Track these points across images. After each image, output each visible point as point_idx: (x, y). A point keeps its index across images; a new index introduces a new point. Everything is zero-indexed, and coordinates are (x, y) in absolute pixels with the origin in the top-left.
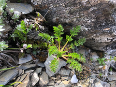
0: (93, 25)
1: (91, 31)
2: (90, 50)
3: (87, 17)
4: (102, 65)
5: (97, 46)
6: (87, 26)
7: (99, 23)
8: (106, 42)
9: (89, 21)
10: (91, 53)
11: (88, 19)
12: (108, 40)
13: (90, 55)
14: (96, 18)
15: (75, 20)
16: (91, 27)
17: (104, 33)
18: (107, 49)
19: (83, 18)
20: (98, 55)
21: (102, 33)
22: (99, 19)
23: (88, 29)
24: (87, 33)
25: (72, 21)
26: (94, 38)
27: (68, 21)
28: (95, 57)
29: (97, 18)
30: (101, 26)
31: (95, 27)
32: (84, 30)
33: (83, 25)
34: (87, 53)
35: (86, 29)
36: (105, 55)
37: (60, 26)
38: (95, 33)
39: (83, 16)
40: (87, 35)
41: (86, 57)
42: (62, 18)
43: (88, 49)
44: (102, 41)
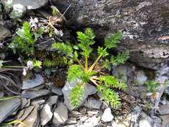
0: (142, 30)
1: (139, 40)
2: (134, 67)
3: (134, 18)
4: (152, 91)
5: (147, 63)
6: (133, 32)
7: (152, 28)
8: (160, 58)
9: (137, 25)
10: (136, 73)
11: (134, 22)
12: (164, 55)
13: (134, 74)
14: (148, 20)
15: (113, 21)
16: (138, 34)
17: (159, 44)
18: (160, 67)
19: (126, 18)
20: (147, 75)
21: (155, 43)
22: (153, 21)
23: (134, 37)
24: (131, 43)
25: (109, 23)
26: (142, 50)
27: (102, 22)
28: (142, 79)
29: (150, 20)
30: (154, 32)
31: (145, 35)
32: (127, 38)
33: (125, 30)
34: (130, 72)
35: (131, 37)
36: (157, 75)
37: (89, 30)
38: (144, 43)
39: (127, 15)
40: (131, 45)
41: (128, 77)
42: (92, 16)
43: (131, 65)
44: (155, 56)
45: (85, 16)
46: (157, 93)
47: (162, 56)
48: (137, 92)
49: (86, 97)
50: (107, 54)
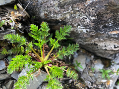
0: (93, 25)
1: (91, 34)
2: (93, 57)
3: (84, 13)
4: (106, 78)
6: (85, 26)
8: (112, 50)
9: (88, 20)
10: (93, 61)
11: (85, 17)
12: (115, 48)
13: (92, 62)
14: (98, 15)
15: (68, 16)
16: (90, 28)
17: (109, 37)
19: (78, 14)
20: (103, 63)
21: (106, 37)
22: (102, 16)
23: (87, 31)
24: (85, 36)
25: (65, 18)
26: (96, 43)
27: (59, 17)
28: (99, 66)
30: (105, 26)
31: (96, 29)
32: (82, 32)
33: (79, 25)
34: (88, 60)
35: (84, 31)
36: (113, 64)
38: (97, 36)
39: (78, 11)
40: (85, 38)
41: (87, 65)
43: (90, 55)
44: (107, 48)
45: (46, 12)
46: (111, 81)
47: (114, 49)
48: (93, 78)
49: (40, 83)
50: (59, 45)
